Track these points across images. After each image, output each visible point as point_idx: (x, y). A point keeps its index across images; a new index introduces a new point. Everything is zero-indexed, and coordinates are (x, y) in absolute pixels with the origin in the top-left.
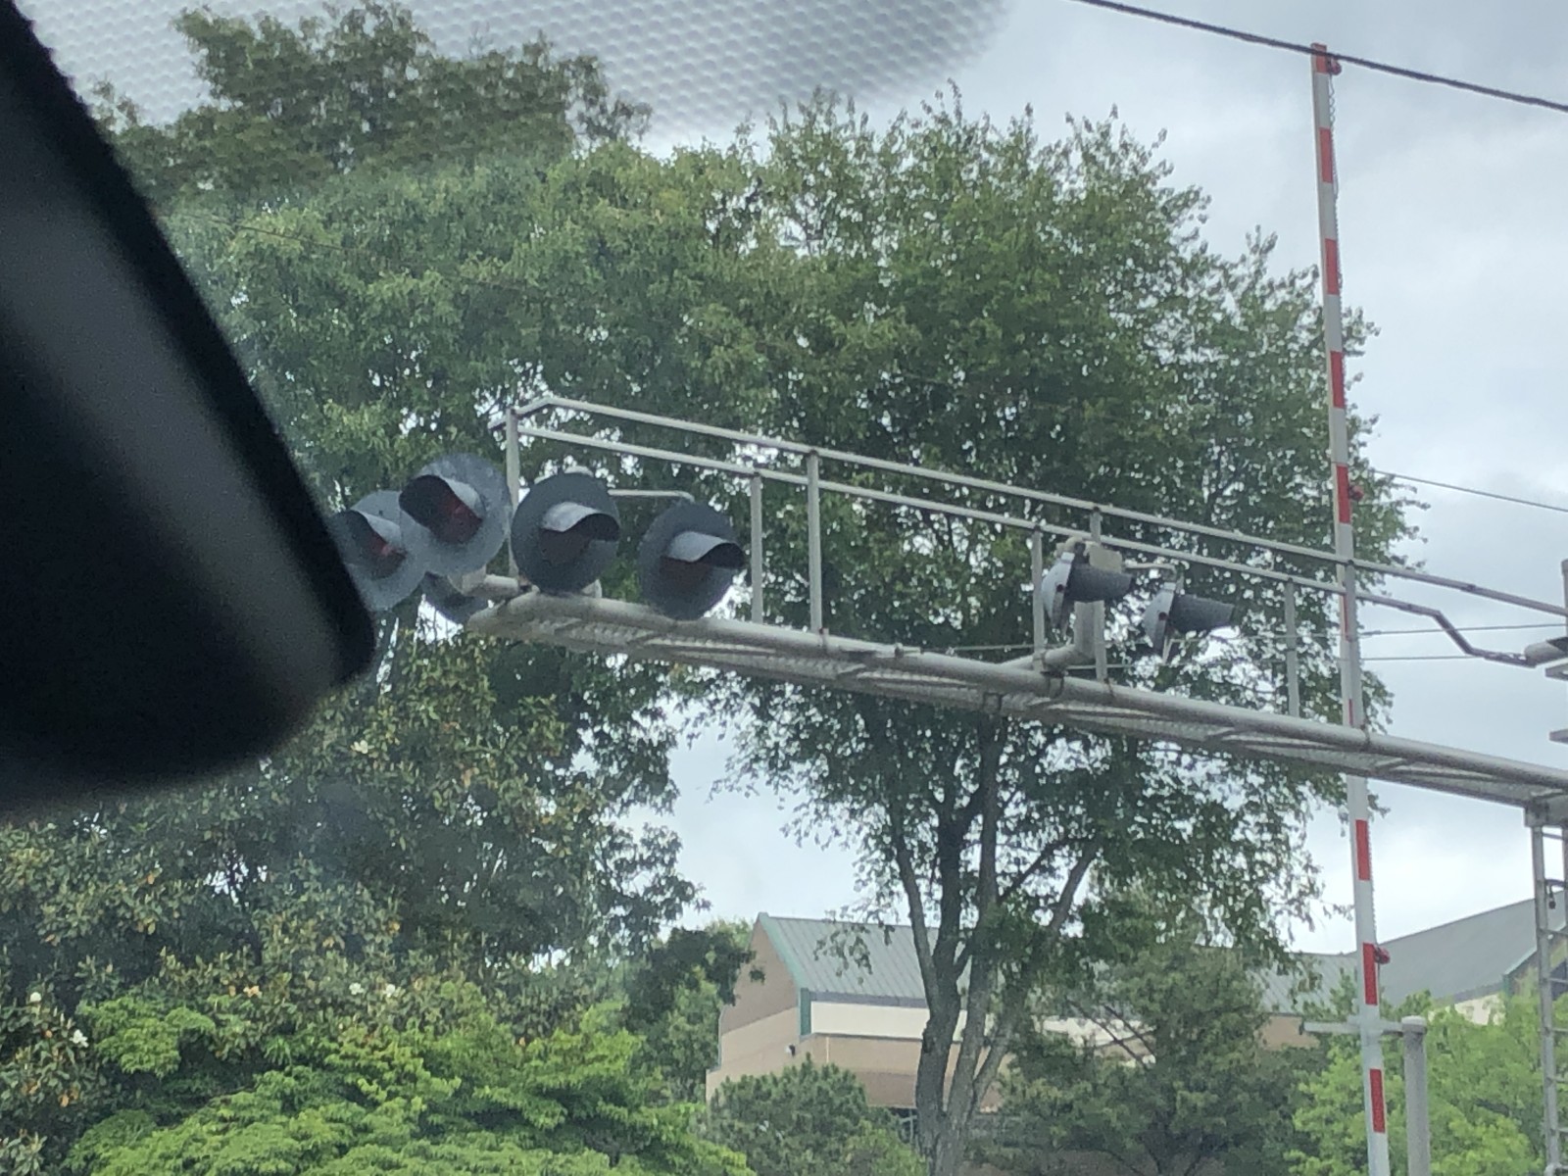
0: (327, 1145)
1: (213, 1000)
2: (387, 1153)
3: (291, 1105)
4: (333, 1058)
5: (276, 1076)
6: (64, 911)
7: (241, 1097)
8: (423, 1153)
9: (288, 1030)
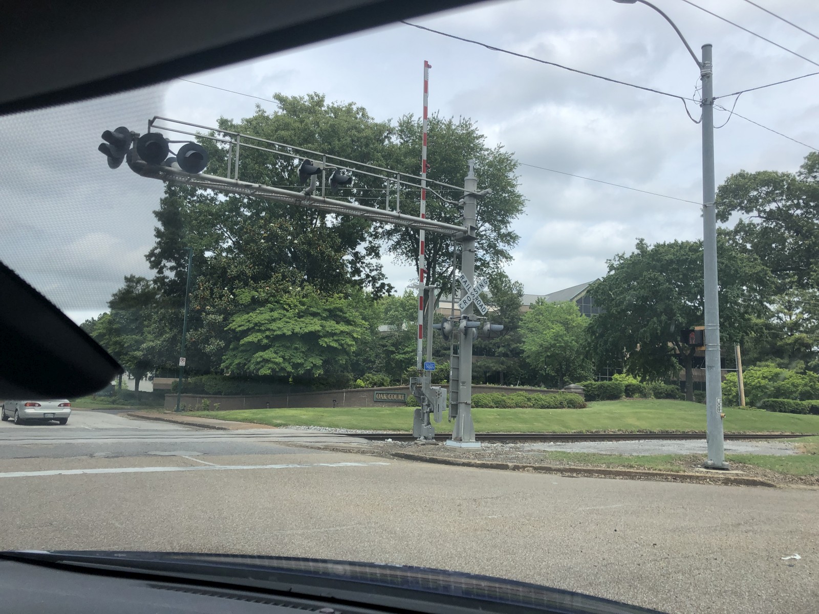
0: (277, 318)
1: (259, 290)
2: (288, 320)
3: (272, 310)
4: (281, 302)
5: (269, 305)
6: (232, 271)
7: (262, 309)
8: (296, 320)
9: (274, 296)
